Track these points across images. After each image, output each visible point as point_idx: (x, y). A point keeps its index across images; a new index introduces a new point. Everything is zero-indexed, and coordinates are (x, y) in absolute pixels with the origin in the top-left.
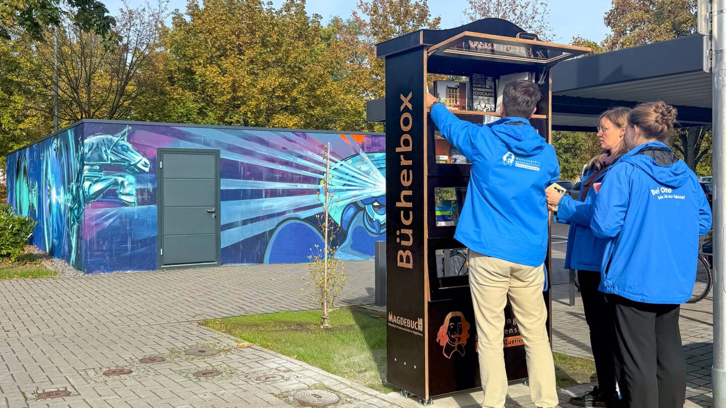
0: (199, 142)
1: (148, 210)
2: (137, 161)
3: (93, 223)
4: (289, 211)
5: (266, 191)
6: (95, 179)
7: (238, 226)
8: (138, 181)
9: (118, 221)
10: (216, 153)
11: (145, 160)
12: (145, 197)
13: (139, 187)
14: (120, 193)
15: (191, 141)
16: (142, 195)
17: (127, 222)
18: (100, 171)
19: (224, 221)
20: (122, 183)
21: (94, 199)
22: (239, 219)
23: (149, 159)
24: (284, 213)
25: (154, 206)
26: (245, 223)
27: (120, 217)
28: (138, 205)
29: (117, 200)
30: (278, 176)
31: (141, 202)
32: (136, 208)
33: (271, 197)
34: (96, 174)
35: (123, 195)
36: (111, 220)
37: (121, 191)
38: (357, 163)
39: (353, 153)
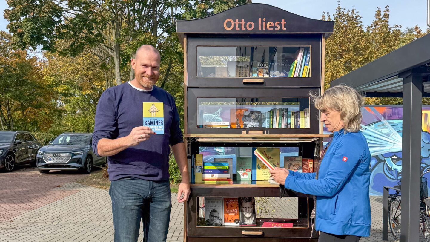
28: (225, 154)
38: (379, 128)
39: (376, 120)
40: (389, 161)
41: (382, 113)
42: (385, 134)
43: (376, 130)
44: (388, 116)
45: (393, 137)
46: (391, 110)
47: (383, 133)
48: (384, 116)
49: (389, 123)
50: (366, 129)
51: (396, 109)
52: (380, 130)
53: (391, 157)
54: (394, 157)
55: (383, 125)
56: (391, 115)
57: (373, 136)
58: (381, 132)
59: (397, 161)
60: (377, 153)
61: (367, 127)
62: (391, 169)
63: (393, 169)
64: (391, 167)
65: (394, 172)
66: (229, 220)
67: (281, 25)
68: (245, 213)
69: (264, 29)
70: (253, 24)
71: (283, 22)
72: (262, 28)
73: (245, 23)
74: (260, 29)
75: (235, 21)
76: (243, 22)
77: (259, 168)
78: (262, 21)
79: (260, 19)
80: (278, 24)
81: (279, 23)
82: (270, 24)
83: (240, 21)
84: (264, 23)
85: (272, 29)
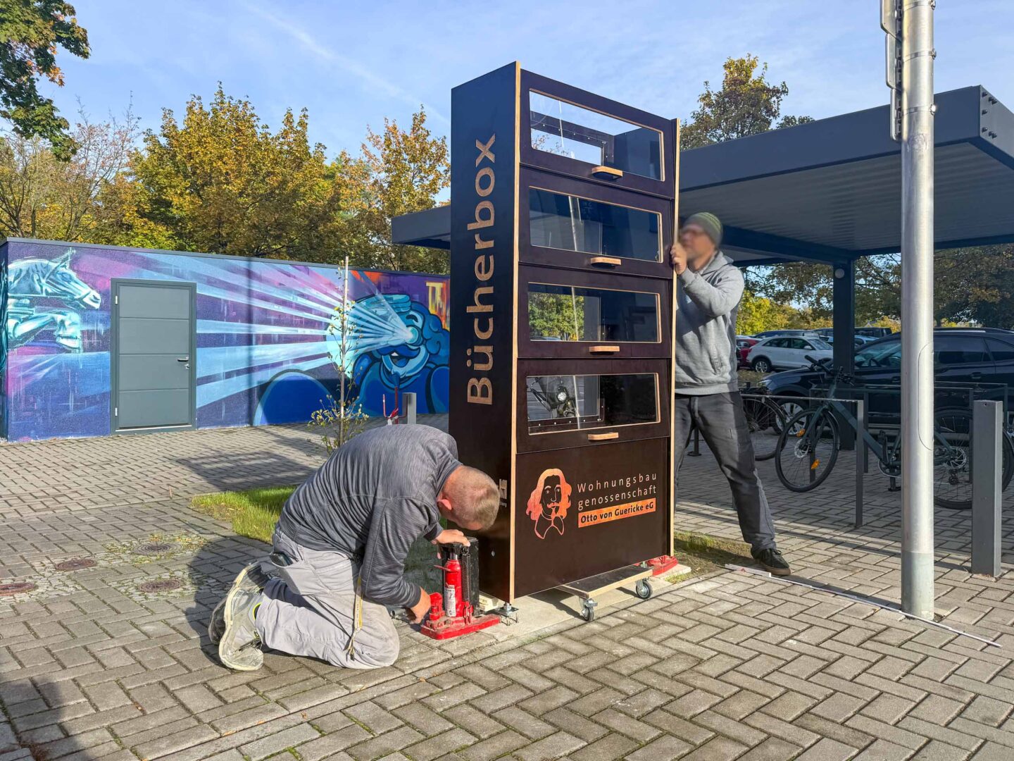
0: (169, 272)
1: (97, 358)
2: (83, 294)
3: (21, 374)
4: (287, 362)
5: (258, 336)
6: (23, 317)
7: (220, 379)
8: (85, 321)
9: (56, 371)
10: (192, 287)
11: (94, 293)
12: (93, 342)
13: (85, 328)
14: (59, 336)
15: (158, 271)
16: (89, 338)
17: (68, 373)
18: (31, 306)
19: (201, 372)
20: (62, 322)
21: (22, 342)
22: (221, 370)
23: (100, 292)
24: (280, 364)
25: (106, 354)
26: (229, 375)
27: (59, 367)
28: (84, 351)
29: (55, 345)
30: (273, 318)
31: (90, 348)
32: (81, 355)
33: (263, 343)
34: (26, 310)
35: (62, 338)
36: (46, 370)
37: (61, 333)
39: (368, 294)
40: (386, 360)
41: (377, 283)
43: (368, 310)
44: (384, 288)
45: (392, 321)
47: (377, 315)
49: (387, 299)
50: (353, 307)
51: (395, 278)
52: (374, 310)
53: (390, 354)
54: (395, 354)
55: (378, 301)
56: (389, 286)
59: (398, 360)
60: (370, 347)
61: (355, 304)
63: (392, 373)
64: (390, 370)
65: (395, 380)
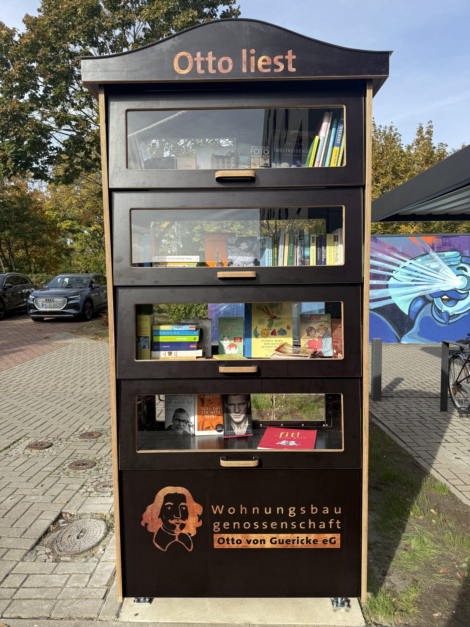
38: (427, 261)
39: (423, 253)
40: (438, 302)
41: (431, 244)
42: (434, 269)
43: (423, 264)
44: (437, 247)
45: (444, 272)
46: (441, 240)
47: (431, 268)
48: (433, 248)
49: (439, 256)
50: (411, 264)
51: (447, 239)
52: (428, 265)
53: (441, 297)
54: (445, 297)
55: (432, 258)
56: (441, 246)
57: (419, 272)
58: (429, 267)
59: (448, 301)
60: (424, 292)
61: (412, 261)
62: (441, 311)
63: (443, 311)
64: (440, 309)
65: (444, 315)
66: (205, 427)
67: (285, 62)
68: (233, 415)
69: (253, 70)
70: (230, 61)
71: (290, 56)
72: (249, 68)
73: (215, 59)
74: (244, 70)
75: (194, 56)
76: (210, 58)
77: (256, 336)
78: (249, 55)
79: (244, 51)
80: (280, 60)
81: (281, 57)
82: (264, 60)
83: (204, 55)
84: (253, 58)
85: (269, 70)
